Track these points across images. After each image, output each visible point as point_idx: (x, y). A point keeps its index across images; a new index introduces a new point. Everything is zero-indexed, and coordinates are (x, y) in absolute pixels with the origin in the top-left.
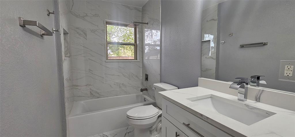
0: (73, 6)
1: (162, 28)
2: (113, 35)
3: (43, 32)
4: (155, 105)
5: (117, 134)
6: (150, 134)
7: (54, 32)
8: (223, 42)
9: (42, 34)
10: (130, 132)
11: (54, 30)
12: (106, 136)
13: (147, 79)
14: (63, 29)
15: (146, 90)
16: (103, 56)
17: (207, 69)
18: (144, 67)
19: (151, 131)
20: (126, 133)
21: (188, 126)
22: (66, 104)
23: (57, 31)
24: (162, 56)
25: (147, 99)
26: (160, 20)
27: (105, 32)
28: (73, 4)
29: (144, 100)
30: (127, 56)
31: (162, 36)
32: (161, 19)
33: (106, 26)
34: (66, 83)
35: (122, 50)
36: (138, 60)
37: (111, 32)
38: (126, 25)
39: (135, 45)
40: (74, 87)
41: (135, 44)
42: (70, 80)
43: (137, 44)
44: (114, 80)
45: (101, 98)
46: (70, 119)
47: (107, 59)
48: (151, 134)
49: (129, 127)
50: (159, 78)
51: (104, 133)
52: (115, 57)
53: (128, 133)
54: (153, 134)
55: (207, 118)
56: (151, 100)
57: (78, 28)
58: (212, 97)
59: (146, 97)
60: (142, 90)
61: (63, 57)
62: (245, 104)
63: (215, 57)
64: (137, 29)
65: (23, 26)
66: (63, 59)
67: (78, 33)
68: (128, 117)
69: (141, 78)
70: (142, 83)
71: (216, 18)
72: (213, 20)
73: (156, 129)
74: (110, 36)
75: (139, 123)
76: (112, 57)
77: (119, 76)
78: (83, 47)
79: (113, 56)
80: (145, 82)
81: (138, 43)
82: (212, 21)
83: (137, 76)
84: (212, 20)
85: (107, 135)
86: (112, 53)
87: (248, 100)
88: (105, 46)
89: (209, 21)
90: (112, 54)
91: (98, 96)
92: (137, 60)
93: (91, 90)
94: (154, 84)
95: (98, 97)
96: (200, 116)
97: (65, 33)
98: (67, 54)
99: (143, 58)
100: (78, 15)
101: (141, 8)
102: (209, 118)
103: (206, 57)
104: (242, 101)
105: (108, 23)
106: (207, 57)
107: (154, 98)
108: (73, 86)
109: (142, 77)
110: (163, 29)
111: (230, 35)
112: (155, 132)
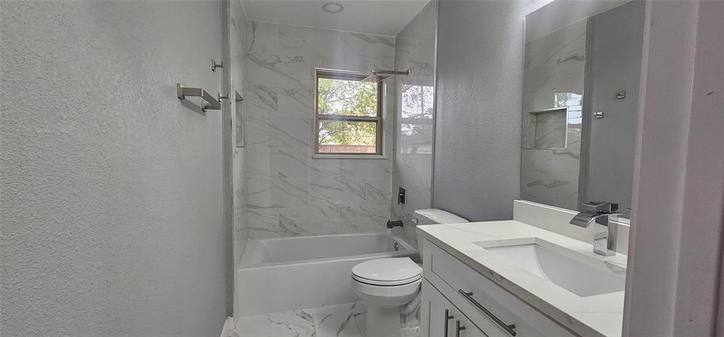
0: (253, 42)
1: (439, 84)
2: (331, 96)
3: (206, 103)
4: (417, 259)
5: (330, 316)
6: (401, 322)
7: (221, 100)
8: (600, 113)
9: (204, 107)
10: (359, 314)
11: (221, 96)
12: (309, 316)
13: (402, 199)
14: (236, 92)
15: (400, 224)
16: (307, 145)
17: (556, 181)
18: (396, 171)
19: (405, 316)
20: (350, 316)
21: (468, 296)
22: (236, 242)
23: (226, 98)
24: (436, 148)
25: (402, 246)
26: (434, 65)
27: (315, 92)
28: (254, 37)
29: (395, 247)
30: (364, 144)
31: (438, 103)
32: (437, 64)
33: (317, 80)
34: (236, 201)
35: (353, 131)
36: (384, 156)
37: (330, 87)
38: (361, 78)
39: (378, 121)
40: (249, 209)
41: (379, 119)
42: (244, 193)
43: (382, 119)
44: (329, 198)
45: (301, 236)
46: (239, 271)
47: (317, 153)
48: (405, 322)
49: (358, 303)
50: (427, 197)
51: (305, 310)
52: (335, 146)
53: (355, 315)
54: (409, 323)
55: (502, 277)
56: (409, 248)
57: (261, 88)
58: (537, 244)
59: (398, 241)
60: (390, 225)
61: (234, 148)
62: (605, 262)
63: (577, 152)
64: (385, 86)
65: (182, 98)
66: (234, 151)
67: (261, 97)
68: (355, 278)
69: (390, 197)
70: (392, 209)
71: (583, 53)
72: (575, 58)
73: (415, 312)
74: (326, 96)
75: (377, 292)
76: (328, 146)
77: (340, 189)
78: (270, 125)
79: (330, 143)
80: (398, 207)
81: (384, 116)
82: (569, 61)
83: (380, 192)
84: (571, 58)
85: (311, 315)
86: (329, 137)
87: (617, 253)
88: (312, 124)
89: (564, 61)
90: (327, 139)
91: (296, 232)
92: (381, 154)
93: (281, 218)
94: (416, 211)
95: (296, 234)
96: (489, 274)
97: (239, 100)
98: (240, 139)
99: (394, 150)
100: (262, 60)
101: (394, 37)
102: (504, 278)
103: (555, 153)
104: (603, 254)
105: (320, 74)
106: (558, 151)
107: (415, 242)
108: (248, 207)
109: (391, 194)
110: (441, 86)
111: (619, 97)
112: (415, 319)
